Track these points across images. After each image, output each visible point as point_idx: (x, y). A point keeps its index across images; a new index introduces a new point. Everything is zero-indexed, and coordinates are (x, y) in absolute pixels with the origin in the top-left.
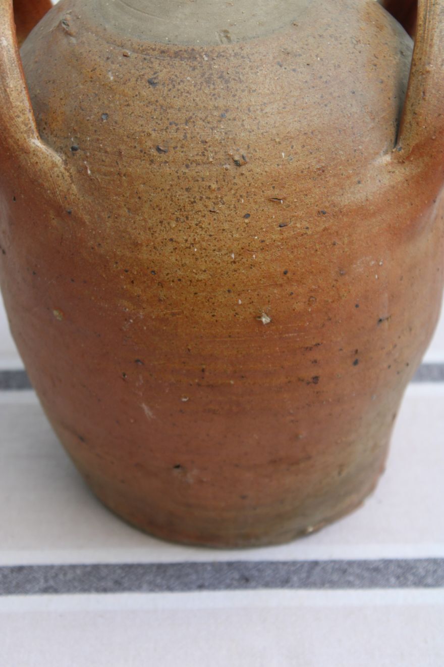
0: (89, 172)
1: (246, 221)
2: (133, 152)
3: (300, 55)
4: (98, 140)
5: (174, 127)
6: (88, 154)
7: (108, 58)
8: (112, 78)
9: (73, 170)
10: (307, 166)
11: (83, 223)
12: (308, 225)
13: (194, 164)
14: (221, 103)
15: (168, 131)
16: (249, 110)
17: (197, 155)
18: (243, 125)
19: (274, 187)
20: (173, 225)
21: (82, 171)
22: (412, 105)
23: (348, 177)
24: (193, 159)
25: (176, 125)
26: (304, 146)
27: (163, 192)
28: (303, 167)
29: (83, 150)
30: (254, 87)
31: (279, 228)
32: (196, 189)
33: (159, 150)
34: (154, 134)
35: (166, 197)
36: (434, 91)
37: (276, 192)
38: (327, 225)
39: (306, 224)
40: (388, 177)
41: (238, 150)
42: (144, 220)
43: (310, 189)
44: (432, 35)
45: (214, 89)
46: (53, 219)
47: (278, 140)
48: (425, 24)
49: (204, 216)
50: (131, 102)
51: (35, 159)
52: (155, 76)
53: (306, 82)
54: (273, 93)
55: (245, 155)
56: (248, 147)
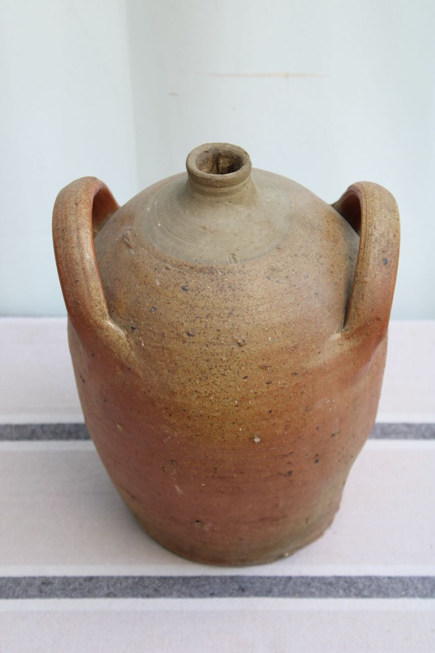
0: (143, 345)
1: (245, 381)
2: (172, 334)
3: (282, 271)
4: (149, 324)
5: (199, 320)
6: (142, 333)
7: (156, 269)
8: (158, 284)
9: (132, 342)
10: (285, 345)
11: (138, 377)
12: (285, 383)
13: (212, 345)
14: (230, 304)
15: (195, 322)
16: (248, 309)
17: (214, 338)
18: (244, 320)
19: (263, 359)
20: (198, 382)
21: (138, 343)
22: (355, 303)
23: (312, 350)
24: (211, 341)
25: (200, 318)
26: (283, 332)
27: (191, 361)
28: (283, 346)
29: (139, 329)
30: (251, 294)
31: (266, 385)
32: (213, 361)
33: (189, 334)
34: (185, 324)
35: (193, 365)
36: (369, 295)
37: (265, 363)
38: (298, 381)
39: (283, 381)
40: (339, 348)
41: (240, 336)
42: (179, 378)
43: (287, 360)
44: (369, 257)
45: (225, 295)
46: (119, 371)
47: (266, 329)
48: (365, 248)
49: (218, 377)
50: (171, 301)
51: (107, 333)
52: (186, 285)
53: (286, 289)
54: (263, 298)
55: (245, 339)
56: (247, 334)
